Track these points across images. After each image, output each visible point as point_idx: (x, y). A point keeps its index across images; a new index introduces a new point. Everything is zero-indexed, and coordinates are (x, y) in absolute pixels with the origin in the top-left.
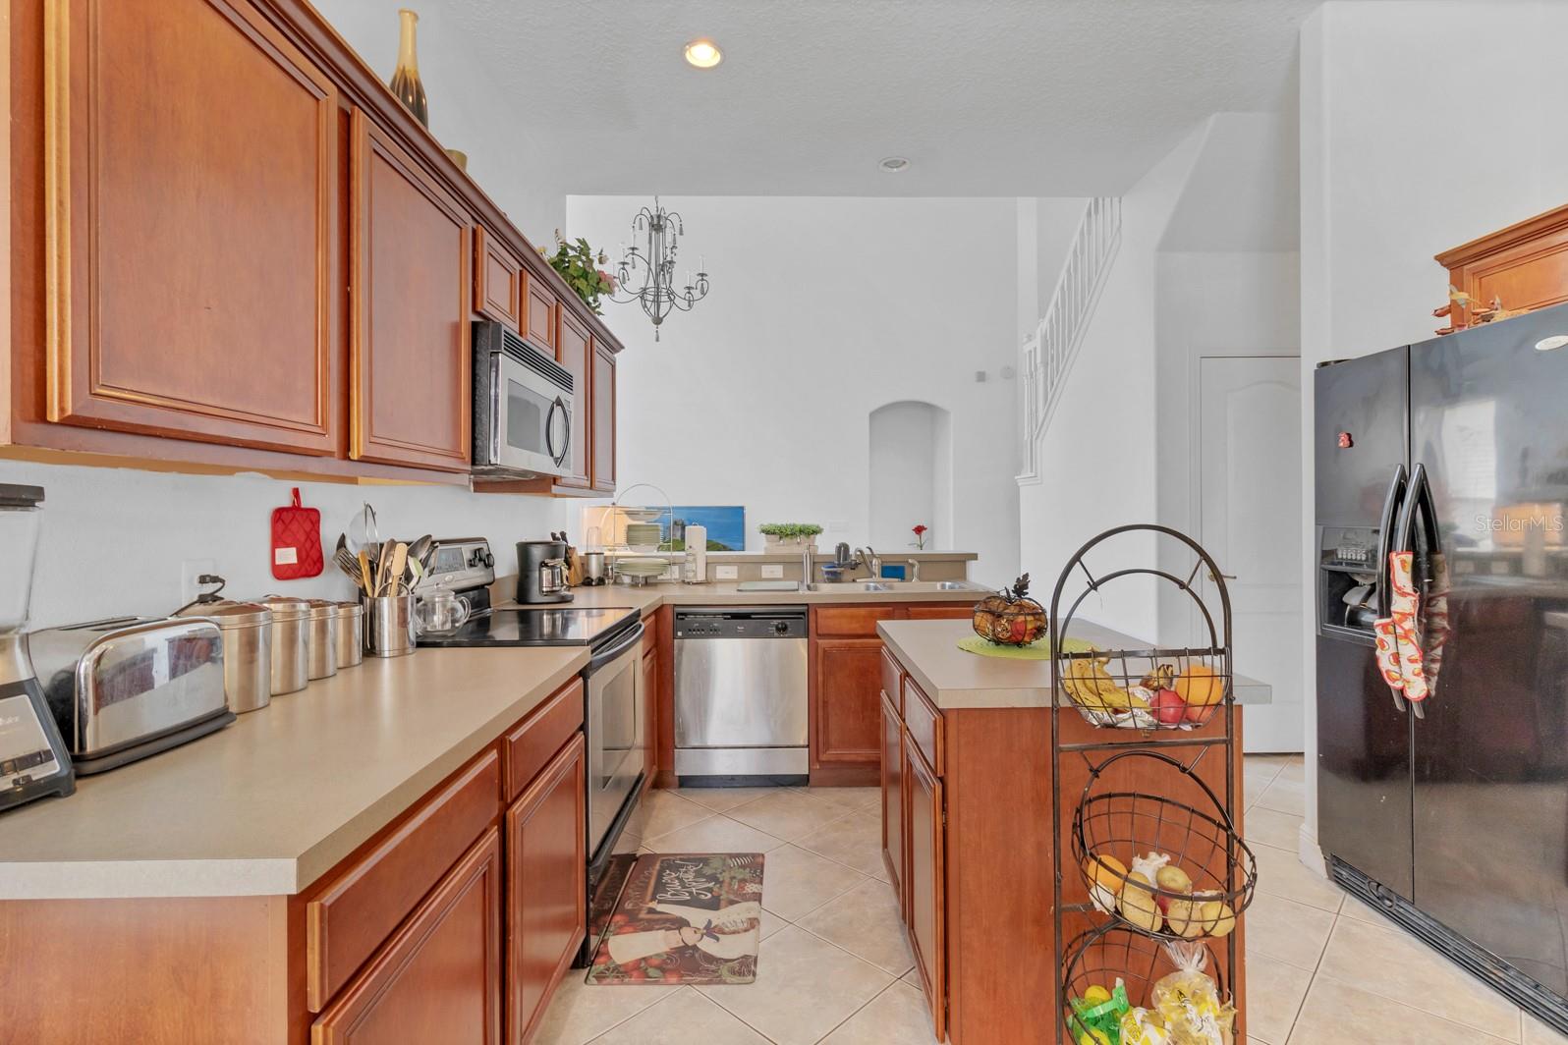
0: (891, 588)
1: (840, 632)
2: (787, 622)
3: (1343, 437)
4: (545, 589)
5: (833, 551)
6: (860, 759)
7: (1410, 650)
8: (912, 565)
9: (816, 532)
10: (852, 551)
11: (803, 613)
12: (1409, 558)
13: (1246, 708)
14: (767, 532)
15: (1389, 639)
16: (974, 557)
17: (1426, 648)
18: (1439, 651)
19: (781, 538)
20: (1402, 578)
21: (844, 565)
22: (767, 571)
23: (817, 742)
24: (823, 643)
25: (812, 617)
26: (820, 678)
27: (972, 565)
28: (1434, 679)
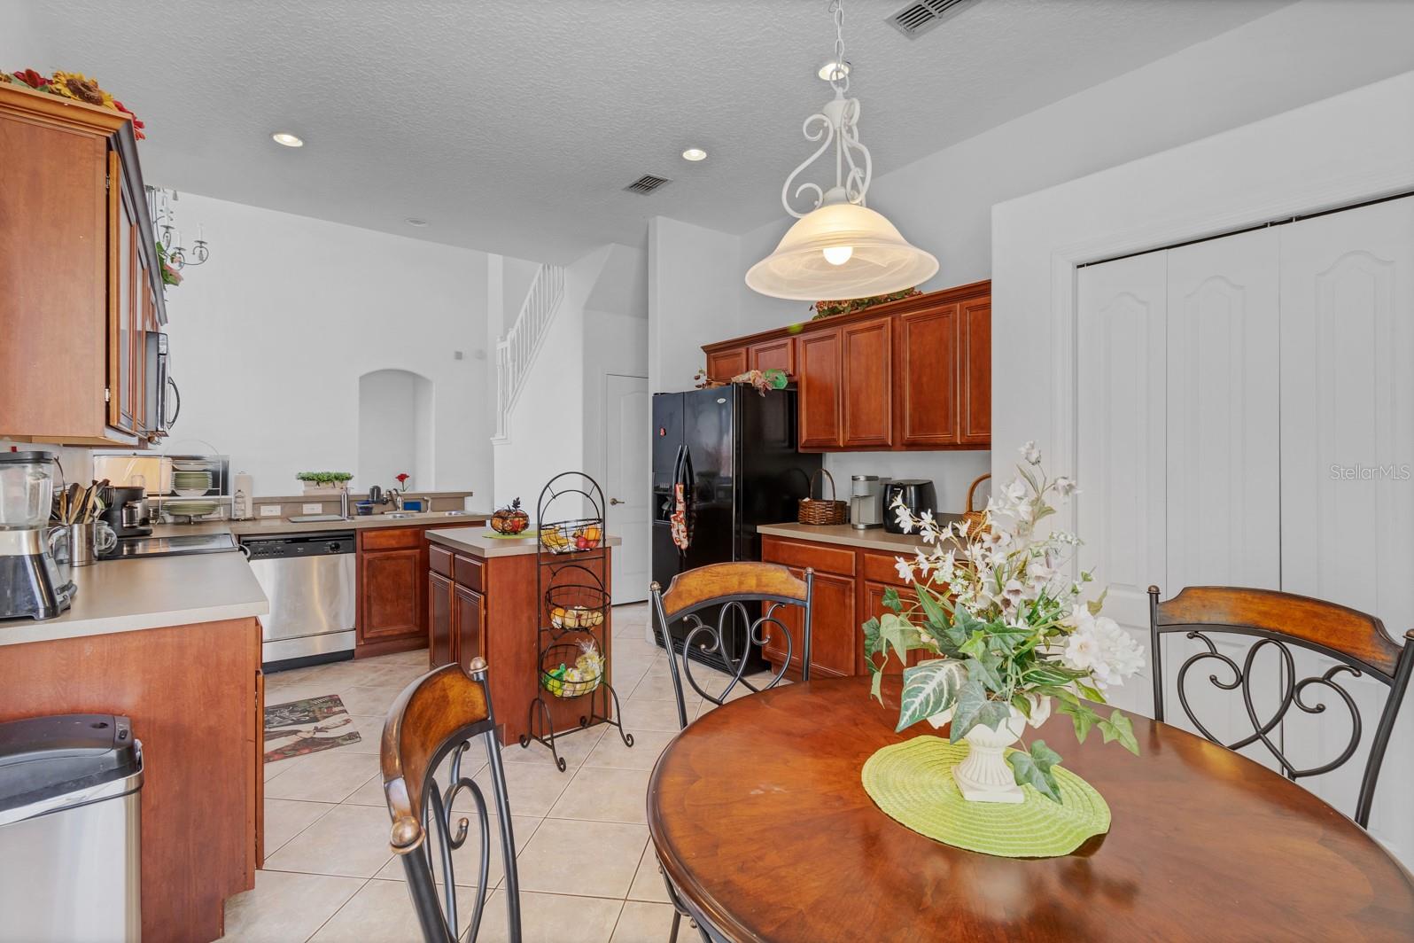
0: (412, 516)
1: (380, 547)
2: (340, 543)
3: (662, 430)
4: (125, 525)
5: (368, 492)
6: (396, 633)
7: (682, 527)
8: (427, 501)
9: (348, 478)
10: (383, 492)
11: (352, 535)
12: (682, 486)
13: (614, 549)
14: (303, 479)
15: (676, 523)
16: (470, 494)
17: (688, 527)
18: (693, 527)
19: (318, 483)
20: (680, 496)
21: (375, 500)
22: (307, 509)
23: (361, 626)
24: (367, 556)
25: (358, 539)
26: (365, 580)
27: (468, 500)
28: (691, 539)
